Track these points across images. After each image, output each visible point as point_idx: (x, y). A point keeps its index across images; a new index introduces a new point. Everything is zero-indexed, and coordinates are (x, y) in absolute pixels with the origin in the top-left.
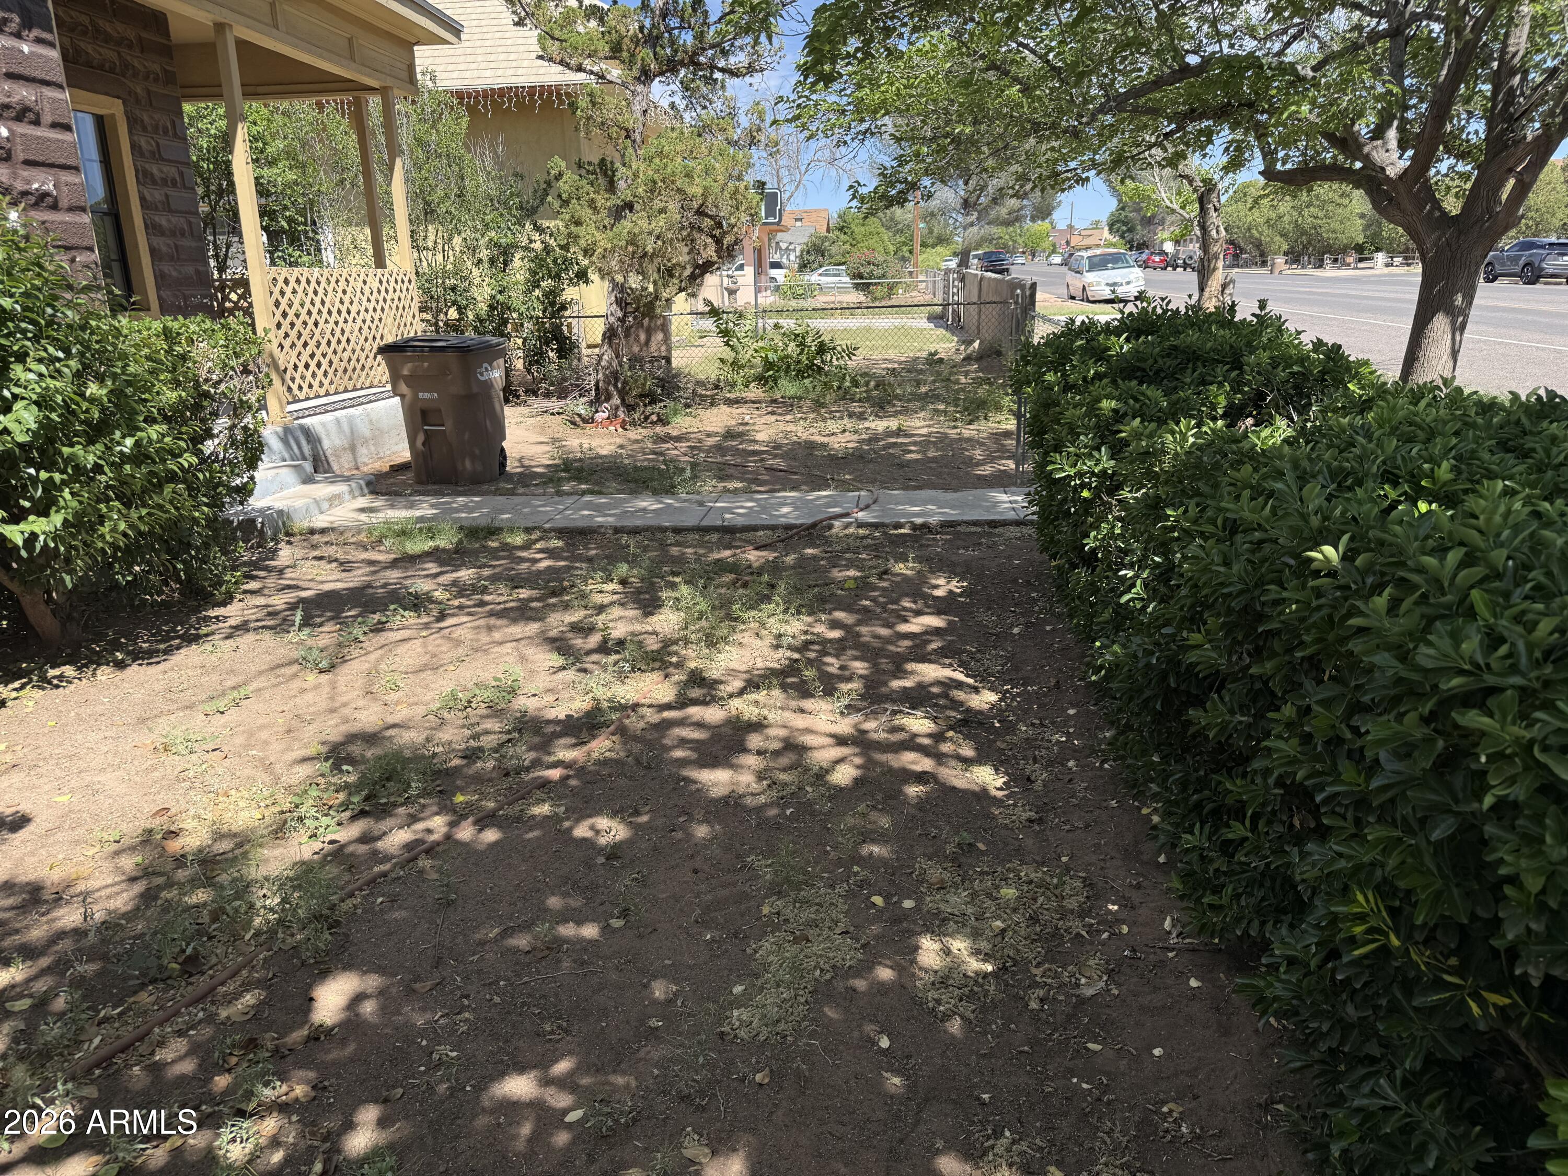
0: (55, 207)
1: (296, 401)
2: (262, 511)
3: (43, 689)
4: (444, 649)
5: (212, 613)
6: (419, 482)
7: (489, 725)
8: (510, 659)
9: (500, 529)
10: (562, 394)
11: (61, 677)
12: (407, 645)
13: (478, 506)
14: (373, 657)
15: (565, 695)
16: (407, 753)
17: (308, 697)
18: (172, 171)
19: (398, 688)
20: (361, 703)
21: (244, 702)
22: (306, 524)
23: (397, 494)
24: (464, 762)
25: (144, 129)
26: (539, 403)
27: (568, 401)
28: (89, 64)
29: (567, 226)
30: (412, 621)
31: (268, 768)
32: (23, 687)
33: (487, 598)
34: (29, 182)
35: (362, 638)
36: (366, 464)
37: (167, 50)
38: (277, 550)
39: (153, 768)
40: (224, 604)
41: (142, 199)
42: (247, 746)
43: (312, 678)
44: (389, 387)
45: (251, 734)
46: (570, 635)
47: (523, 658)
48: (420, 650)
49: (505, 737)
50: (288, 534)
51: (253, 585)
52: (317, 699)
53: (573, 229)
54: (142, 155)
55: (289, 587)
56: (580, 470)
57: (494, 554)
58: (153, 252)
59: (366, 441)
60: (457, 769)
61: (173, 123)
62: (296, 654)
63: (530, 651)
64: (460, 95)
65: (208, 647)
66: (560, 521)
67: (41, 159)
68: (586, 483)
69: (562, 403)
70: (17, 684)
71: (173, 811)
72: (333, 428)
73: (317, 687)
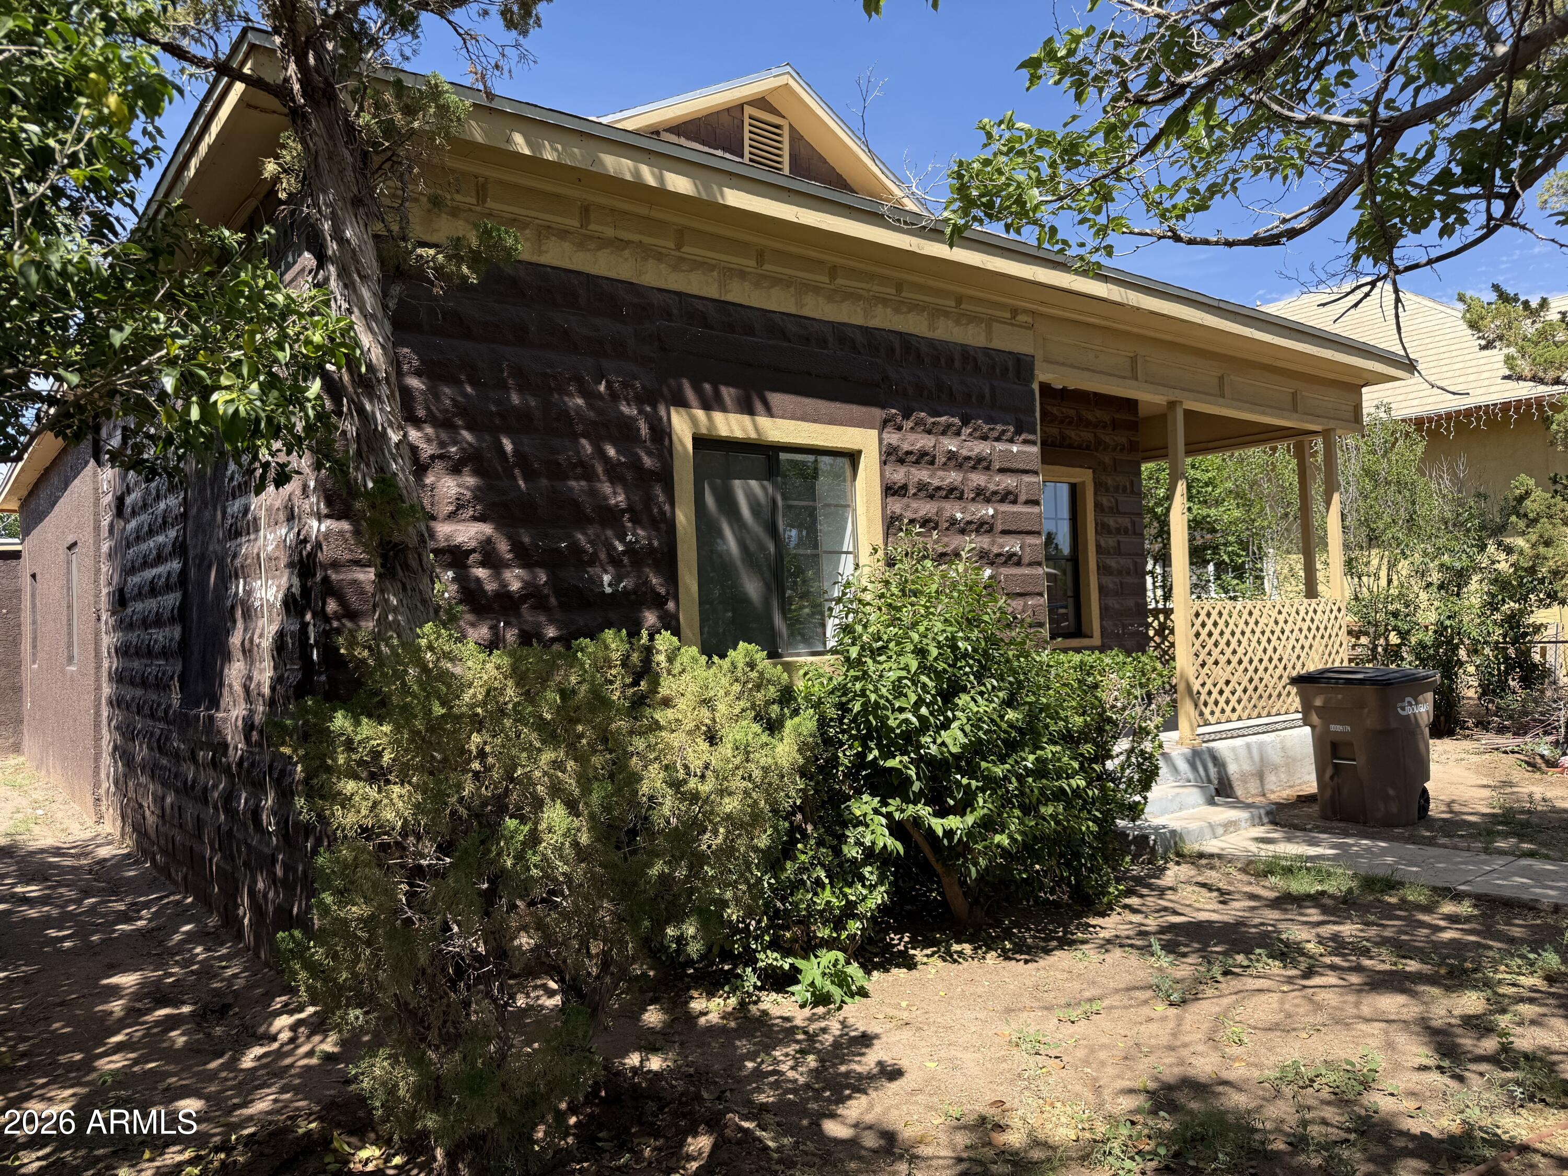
0: (1018, 564)
1: (1207, 723)
2: (1156, 829)
3: (945, 960)
4: (1301, 1010)
5: (1092, 921)
6: (1325, 817)
7: (1329, 1113)
8: (1374, 1043)
9: (1402, 884)
10: (1521, 730)
11: (960, 953)
12: (1264, 997)
13: (1384, 852)
14: (1226, 1001)
15: (1431, 1107)
16: (1231, 1118)
17: (1153, 1027)
18: (1125, 521)
19: (1241, 1042)
20: (1200, 1048)
21: (1094, 1017)
22: (1196, 847)
23: (1296, 827)
24: (1290, 1148)
25: (1107, 490)
26: (1489, 739)
27: (1528, 739)
28: (1070, 446)
29: (1534, 546)
30: (1276, 971)
31: (1097, 1090)
32: (932, 955)
33: (1367, 963)
34: (1002, 547)
35: (1220, 978)
36: (1273, 792)
37: (1133, 426)
38: (1165, 869)
39: (1004, 1059)
40: (1103, 915)
41: (1098, 546)
42: (1086, 1062)
43: (1161, 1008)
44: (1300, 716)
45: (1092, 1050)
46: (1459, 1031)
47: (1390, 1046)
48: (1275, 1005)
49: (1345, 1135)
50: (1178, 854)
51: (1134, 901)
52: (1161, 1032)
53: (1542, 549)
54: (1102, 510)
55: (1165, 909)
56: (1526, 825)
57: (1388, 912)
58: (1101, 588)
59: (1276, 768)
60: (1278, 1154)
61: (1132, 483)
62: (1153, 981)
63: (1402, 1039)
64: (1419, 422)
65: (1079, 954)
66: (1481, 885)
67: (1014, 528)
68: (1531, 842)
69: (1519, 740)
70: (929, 951)
71: (1007, 1106)
72: (1243, 753)
73: (1164, 1019)
